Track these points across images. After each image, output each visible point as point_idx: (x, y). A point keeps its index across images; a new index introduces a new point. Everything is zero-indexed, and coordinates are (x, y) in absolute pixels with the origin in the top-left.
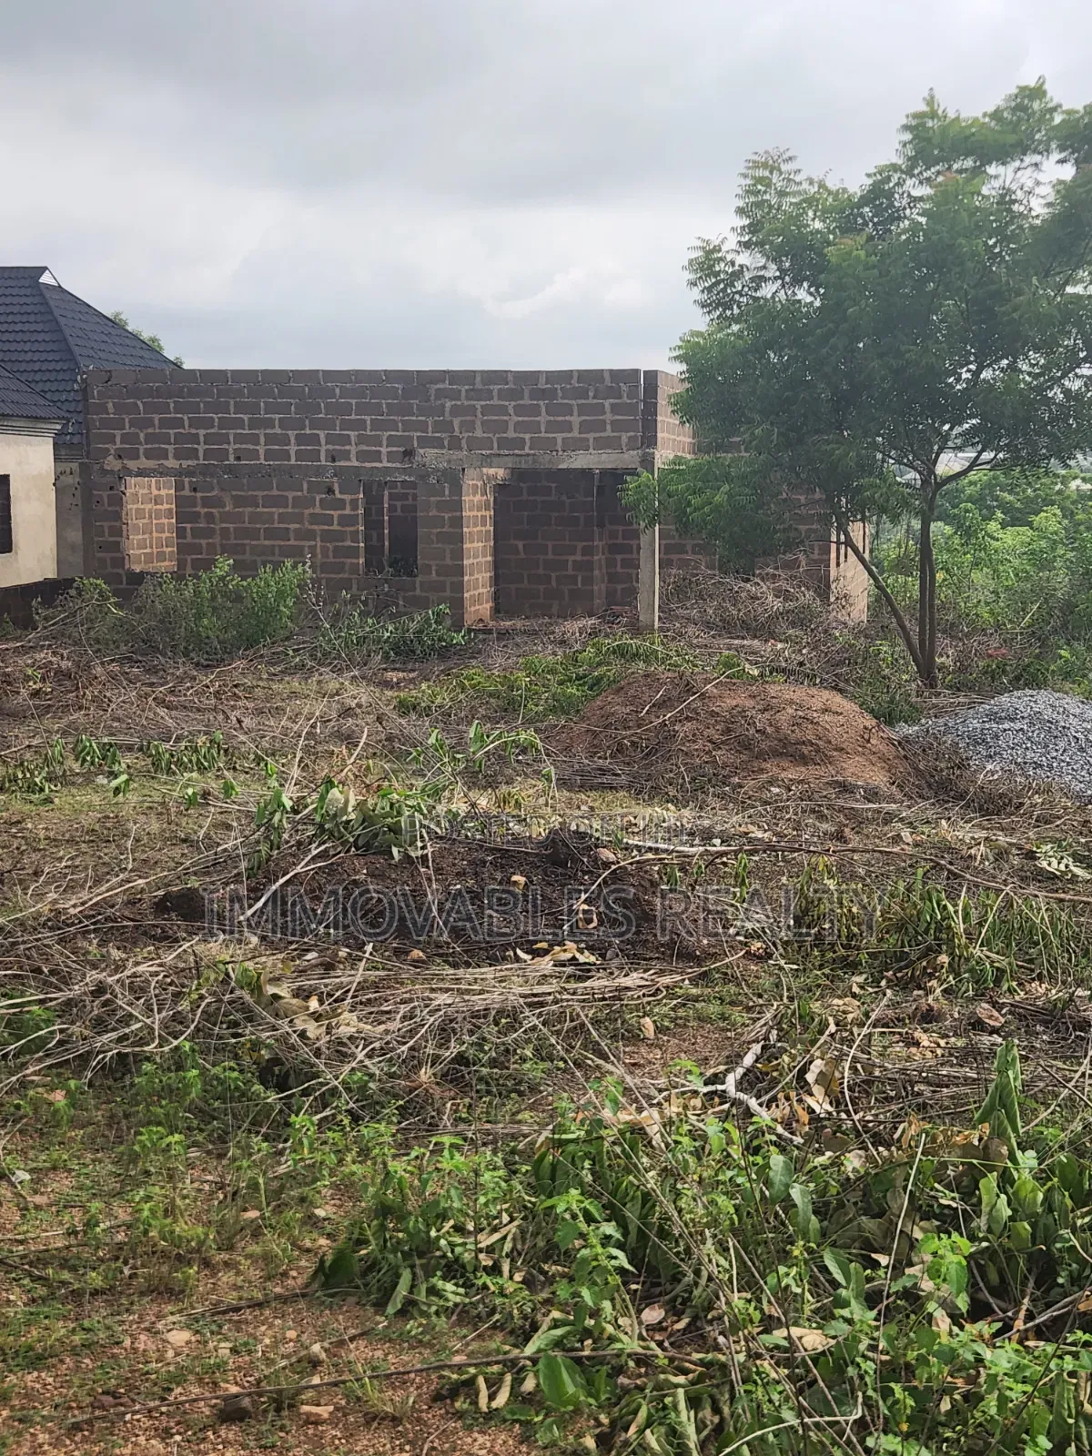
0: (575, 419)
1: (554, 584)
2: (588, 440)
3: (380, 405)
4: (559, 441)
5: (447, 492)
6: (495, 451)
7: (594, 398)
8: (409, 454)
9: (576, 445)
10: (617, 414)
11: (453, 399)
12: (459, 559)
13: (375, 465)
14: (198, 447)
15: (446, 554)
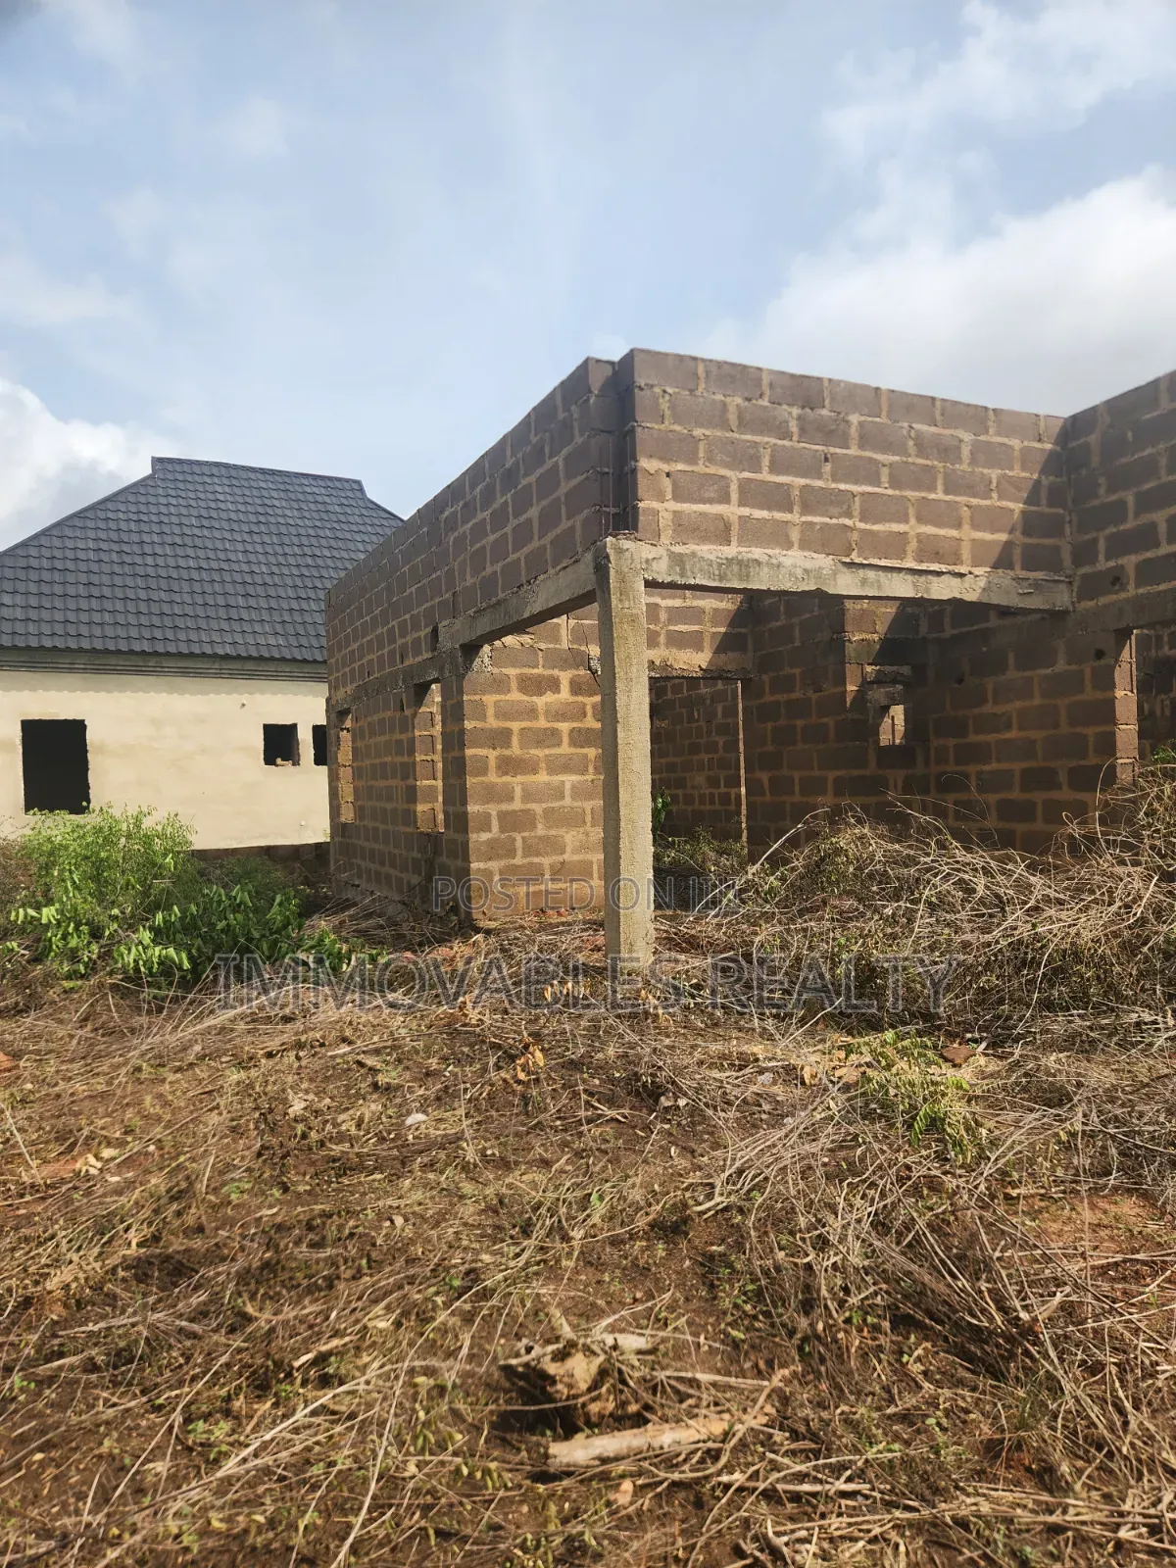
5: (455, 689)
7: (550, 455)
8: (436, 636)
9: (537, 566)
10: (569, 477)
11: (454, 529)
12: (464, 803)
13: (419, 659)
14: (356, 665)
15: (456, 795)
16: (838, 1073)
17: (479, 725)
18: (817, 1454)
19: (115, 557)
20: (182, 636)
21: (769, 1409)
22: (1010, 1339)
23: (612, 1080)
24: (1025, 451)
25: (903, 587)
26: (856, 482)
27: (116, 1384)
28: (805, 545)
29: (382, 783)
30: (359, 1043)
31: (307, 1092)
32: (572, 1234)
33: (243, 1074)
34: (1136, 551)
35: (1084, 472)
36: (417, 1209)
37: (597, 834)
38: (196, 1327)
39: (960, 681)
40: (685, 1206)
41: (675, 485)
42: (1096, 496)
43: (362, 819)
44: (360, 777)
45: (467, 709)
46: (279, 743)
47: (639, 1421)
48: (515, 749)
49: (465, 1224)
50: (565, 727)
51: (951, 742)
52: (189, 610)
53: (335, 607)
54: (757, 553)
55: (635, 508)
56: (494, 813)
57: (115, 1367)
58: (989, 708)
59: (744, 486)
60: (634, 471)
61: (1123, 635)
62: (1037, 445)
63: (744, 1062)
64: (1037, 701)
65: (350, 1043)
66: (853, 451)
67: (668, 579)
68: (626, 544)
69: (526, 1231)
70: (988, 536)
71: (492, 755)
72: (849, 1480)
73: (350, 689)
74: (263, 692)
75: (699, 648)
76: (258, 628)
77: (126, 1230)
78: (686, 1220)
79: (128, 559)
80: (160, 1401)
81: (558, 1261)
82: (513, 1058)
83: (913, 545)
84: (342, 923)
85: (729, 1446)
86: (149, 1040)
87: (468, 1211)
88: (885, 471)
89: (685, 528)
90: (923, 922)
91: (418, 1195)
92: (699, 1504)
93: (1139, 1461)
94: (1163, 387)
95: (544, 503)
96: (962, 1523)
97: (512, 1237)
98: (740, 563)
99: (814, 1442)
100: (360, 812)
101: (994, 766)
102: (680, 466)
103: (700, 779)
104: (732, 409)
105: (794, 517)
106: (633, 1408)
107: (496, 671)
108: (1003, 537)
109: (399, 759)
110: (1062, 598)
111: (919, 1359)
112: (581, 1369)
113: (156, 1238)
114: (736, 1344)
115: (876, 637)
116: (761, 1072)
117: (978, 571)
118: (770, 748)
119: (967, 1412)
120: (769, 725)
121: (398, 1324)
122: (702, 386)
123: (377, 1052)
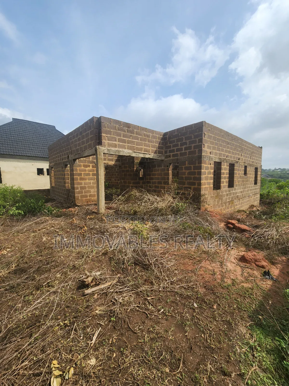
2: (87, 146)
3: (65, 145)
5: (72, 166)
7: (87, 131)
9: (86, 148)
10: (91, 135)
11: (71, 140)
12: (74, 185)
13: (66, 160)
14: (54, 160)
15: (72, 184)
16: (131, 227)
17: (76, 172)
18: (123, 285)
19: (5, 136)
20: (20, 152)
21: (117, 280)
22: (149, 265)
23: (97, 231)
24: (159, 137)
25: (142, 156)
26: (135, 140)
27: (11, 292)
28: (128, 149)
29: (59, 180)
30: (55, 227)
31: (46, 236)
32: (90, 257)
33: (34, 234)
34: (172, 153)
35: (166, 141)
36: (65, 255)
37: (96, 190)
38: (25, 281)
39: (150, 168)
40: (107, 250)
41: (108, 138)
42: (168, 144)
43: (56, 186)
44: (55, 179)
45: (74, 170)
46: (40, 172)
47: (98, 285)
48: (83, 176)
49: (73, 257)
50: (91, 173)
51: (149, 177)
52: (21, 147)
53: (50, 149)
54: (121, 150)
55: (102, 141)
56: (79, 187)
57: (11, 289)
58: (154, 173)
59: (119, 139)
60: (101, 135)
61: (170, 164)
62: (160, 136)
63: (118, 226)
64: (159, 172)
65: (54, 227)
66: (135, 135)
67: (107, 153)
68: (100, 147)
69: (83, 257)
70: (153, 149)
71: (79, 177)
72: (127, 288)
73: (53, 164)
74: (37, 162)
75: (113, 161)
76: (35, 151)
77: (12, 265)
78: (107, 252)
79: (8, 137)
80: (19, 294)
81: (88, 261)
82: (82, 228)
83: (143, 150)
84: (53, 204)
85: (111, 286)
86: (16, 228)
87: (74, 255)
88: (139, 138)
89: (109, 145)
90: (143, 204)
91: (65, 253)
92: (107, 295)
93: (163, 279)
94: (176, 130)
95: (87, 138)
96: (141, 292)
97: (80, 258)
98: (118, 151)
99: (123, 283)
100: (56, 185)
101: (154, 181)
102: (109, 135)
103: (113, 179)
104: (117, 127)
105: (126, 144)
106: (98, 283)
107: (79, 164)
108: (155, 149)
109: (62, 177)
110: (163, 158)
111: (138, 269)
112: (90, 279)
113: (18, 265)
114: (113, 271)
115: (139, 161)
116: (120, 228)
117: (152, 154)
118: (123, 177)
119: (143, 276)
120: (123, 173)
121: (61, 275)
122: (112, 123)
123: (59, 229)
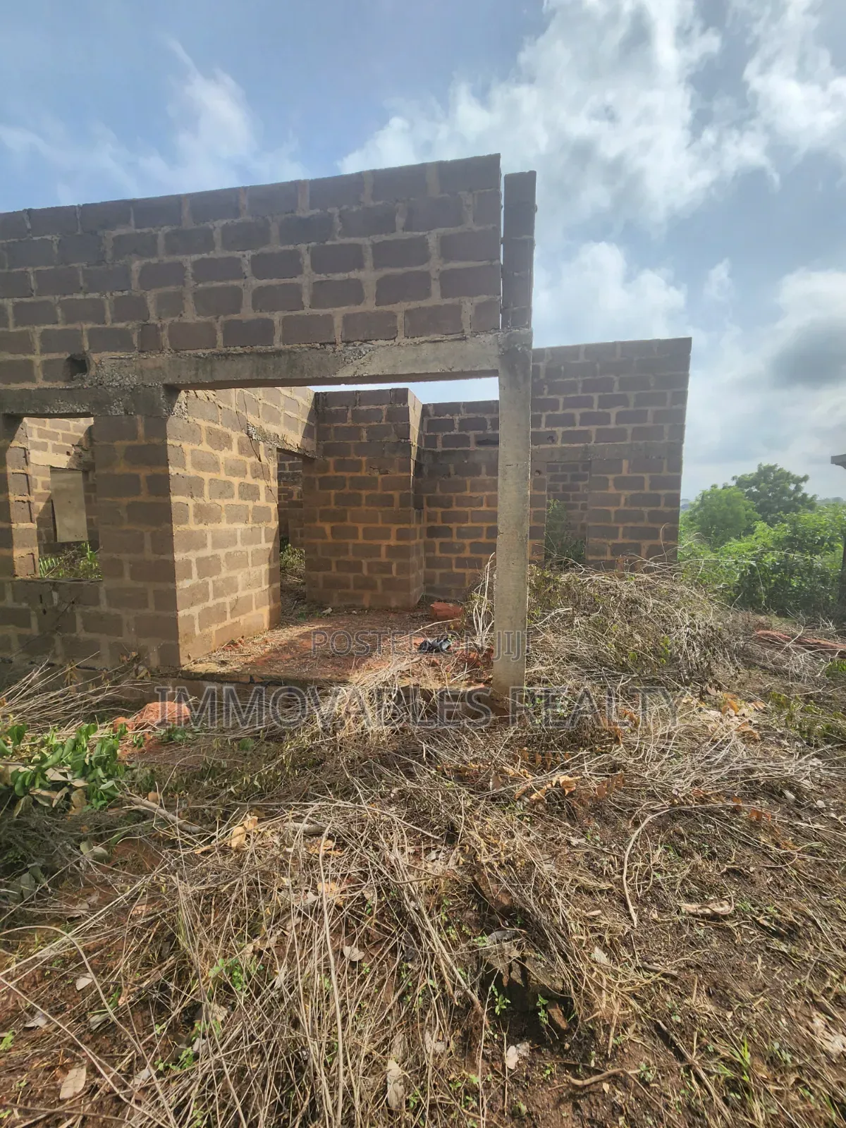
0: (368, 276)
1: (365, 572)
2: (393, 316)
3: (24, 275)
4: (338, 322)
5: (141, 430)
6: (220, 347)
7: (407, 227)
8: (78, 365)
17: (181, 472)
34: (563, 426)
39: (448, 477)
42: (542, 394)
45: (170, 454)
48: (207, 499)
50: (236, 481)
56: (194, 560)
58: (468, 493)
71: (191, 503)
75: (297, 431)
101: (470, 524)
107: (190, 418)
